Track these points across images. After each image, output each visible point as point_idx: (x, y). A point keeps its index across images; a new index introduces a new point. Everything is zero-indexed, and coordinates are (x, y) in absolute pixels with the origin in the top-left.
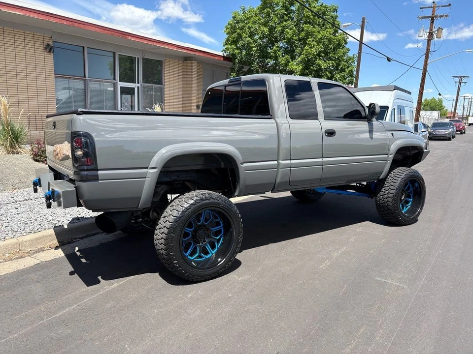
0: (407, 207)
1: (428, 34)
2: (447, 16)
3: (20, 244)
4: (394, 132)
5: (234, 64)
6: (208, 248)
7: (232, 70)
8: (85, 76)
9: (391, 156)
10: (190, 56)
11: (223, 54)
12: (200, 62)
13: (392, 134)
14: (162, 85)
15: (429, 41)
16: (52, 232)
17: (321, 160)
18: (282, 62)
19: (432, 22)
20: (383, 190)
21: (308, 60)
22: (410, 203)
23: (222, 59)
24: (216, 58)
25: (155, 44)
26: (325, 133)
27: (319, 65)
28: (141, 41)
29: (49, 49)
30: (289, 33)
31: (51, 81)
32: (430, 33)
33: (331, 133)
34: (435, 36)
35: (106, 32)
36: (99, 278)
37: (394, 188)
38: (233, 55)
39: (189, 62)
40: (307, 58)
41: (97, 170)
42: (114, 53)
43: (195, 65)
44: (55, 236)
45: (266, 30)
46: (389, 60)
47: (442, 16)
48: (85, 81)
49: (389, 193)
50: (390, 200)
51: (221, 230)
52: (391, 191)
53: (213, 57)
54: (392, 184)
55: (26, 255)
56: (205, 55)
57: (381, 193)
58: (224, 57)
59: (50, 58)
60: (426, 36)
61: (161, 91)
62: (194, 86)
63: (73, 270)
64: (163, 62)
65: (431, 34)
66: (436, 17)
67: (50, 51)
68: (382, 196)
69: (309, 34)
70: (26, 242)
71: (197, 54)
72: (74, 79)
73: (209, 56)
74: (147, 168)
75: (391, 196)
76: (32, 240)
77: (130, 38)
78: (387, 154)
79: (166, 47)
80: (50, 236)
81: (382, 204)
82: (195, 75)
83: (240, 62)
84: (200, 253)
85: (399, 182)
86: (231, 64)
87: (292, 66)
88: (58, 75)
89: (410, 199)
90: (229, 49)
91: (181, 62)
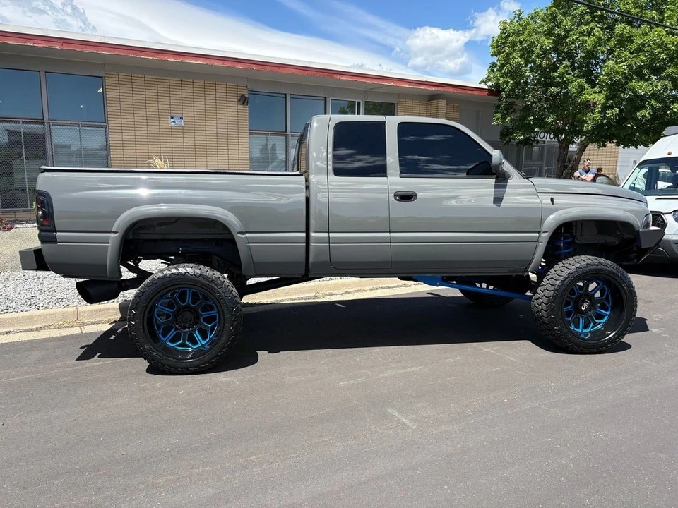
0: (596, 324)
3: (78, 314)
4: (554, 196)
6: (197, 335)
7: (497, 108)
8: (286, 131)
9: (545, 236)
12: (452, 101)
13: (552, 200)
17: (387, 234)
20: (538, 290)
22: (606, 318)
24: (475, 92)
26: (395, 196)
28: (354, 79)
29: (243, 100)
31: (245, 140)
33: (406, 197)
35: (306, 72)
37: (552, 288)
38: (499, 86)
39: (434, 102)
41: (56, 232)
42: (325, 98)
43: (442, 106)
48: (286, 136)
49: (544, 295)
51: (215, 316)
53: (470, 92)
56: (456, 90)
57: (536, 296)
59: (244, 111)
64: (396, 105)
67: (243, 104)
71: (442, 89)
72: (272, 134)
73: (462, 91)
75: (545, 300)
76: (92, 311)
77: (338, 77)
78: (539, 232)
79: (392, 84)
83: (508, 96)
84: (184, 340)
88: (253, 132)
89: (607, 310)
90: (491, 78)
91: (424, 103)
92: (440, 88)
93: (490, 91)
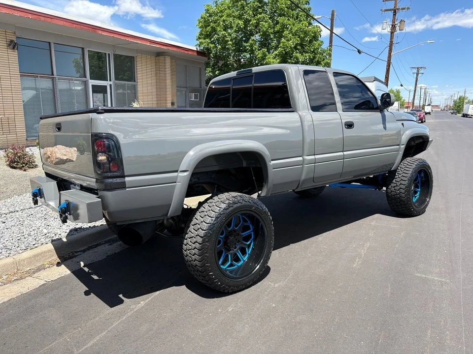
0: (415, 197)
1: (391, 26)
2: (408, 8)
3: (17, 264)
4: (404, 122)
5: (209, 59)
6: (239, 255)
7: (207, 65)
8: (53, 74)
9: (403, 147)
10: (163, 51)
11: (197, 49)
12: (173, 57)
13: (403, 124)
14: (135, 81)
15: (392, 33)
16: (50, 246)
17: (342, 153)
18: (259, 56)
19: (395, 15)
20: (394, 181)
21: (286, 53)
22: (419, 193)
23: (195, 54)
24: (190, 53)
25: (127, 39)
26: (345, 125)
28: (112, 35)
29: (13, 45)
30: (264, 25)
31: (17, 81)
32: (392, 25)
33: (350, 125)
34: (397, 28)
35: (75, 25)
36: (121, 296)
37: (406, 179)
38: (208, 49)
39: (162, 58)
40: (284, 50)
41: (124, 177)
42: (83, 48)
43: (168, 60)
44: (54, 251)
45: (241, 22)
46: (359, 52)
47: (403, 9)
48: (53, 79)
49: (401, 184)
50: (403, 191)
51: (251, 234)
52: (403, 182)
53: (186, 52)
54: (404, 174)
55: (27, 275)
56: (179, 50)
57: (393, 185)
59: (14, 55)
60: (389, 29)
61: (134, 88)
62: (169, 82)
63: (87, 289)
64: (135, 58)
65: (393, 27)
66: (398, 9)
67: (14, 48)
68: (394, 187)
69: (284, 27)
70: (24, 260)
71: (171, 49)
72: (41, 77)
73: (182, 51)
74: (176, 171)
75: (403, 187)
76: (30, 258)
77: (100, 32)
78: (399, 145)
79: (139, 42)
80: (49, 251)
81: (394, 195)
82: (168, 71)
83: (216, 56)
84: (231, 261)
85: (410, 172)
86: (206, 59)
87: (270, 60)
88: (24, 74)
89: (418, 188)
90: (203, 43)
91: (153, 58)
92: (169, 48)
93: (198, 53)
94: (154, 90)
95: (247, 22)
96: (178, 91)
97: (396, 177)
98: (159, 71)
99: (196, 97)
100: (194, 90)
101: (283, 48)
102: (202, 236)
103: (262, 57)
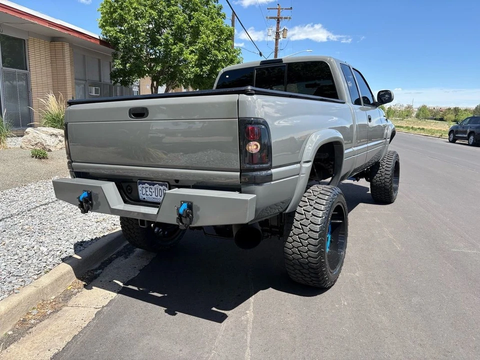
1: (275, 33)
2: (290, 18)
9: (389, 140)
10: (64, 36)
11: (99, 37)
14: (26, 70)
15: (277, 40)
17: (366, 145)
19: (278, 23)
20: (379, 172)
21: (206, 49)
23: (98, 43)
24: (92, 41)
25: (23, 17)
26: (368, 118)
27: (217, 56)
30: (181, 18)
32: (277, 33)
34: (281, 36)
36: (215, 309)
37: (389, 169)
38: (117, 39)
40: (205, 47)
41: (271, 168)
45: (154, 13)
46: (261, 54)
47: (285, 18)
49: (386, 174)
50: (388, 180)
52: (388, 173)
54: (387, 165)
56: (76, 35)
57: (377, 175)
58: (100, 40)
60: (274, 36)
61: (27, 78)
62: (68, 72)
63: (166, 309)
64: (26, 41)
65: (278, 34)
66: (281, 18)
68: (379, 177)
69: (200, 22)
71: (72, 34)
73: (85, 38)
78: (385, 139)
79: (36, 22)
81: (379, 185)
82: (68, 60)
90: (110, 31)
91: (47, 43)
94: (50, 81)
95: (160, 12)
96: (76, 84)
97: (380, 168)
98: (55, 60)
99: (96, 92)
100: (94, 84)
101: (203, 44)
102: (318, 230)
103: (178, 52)
